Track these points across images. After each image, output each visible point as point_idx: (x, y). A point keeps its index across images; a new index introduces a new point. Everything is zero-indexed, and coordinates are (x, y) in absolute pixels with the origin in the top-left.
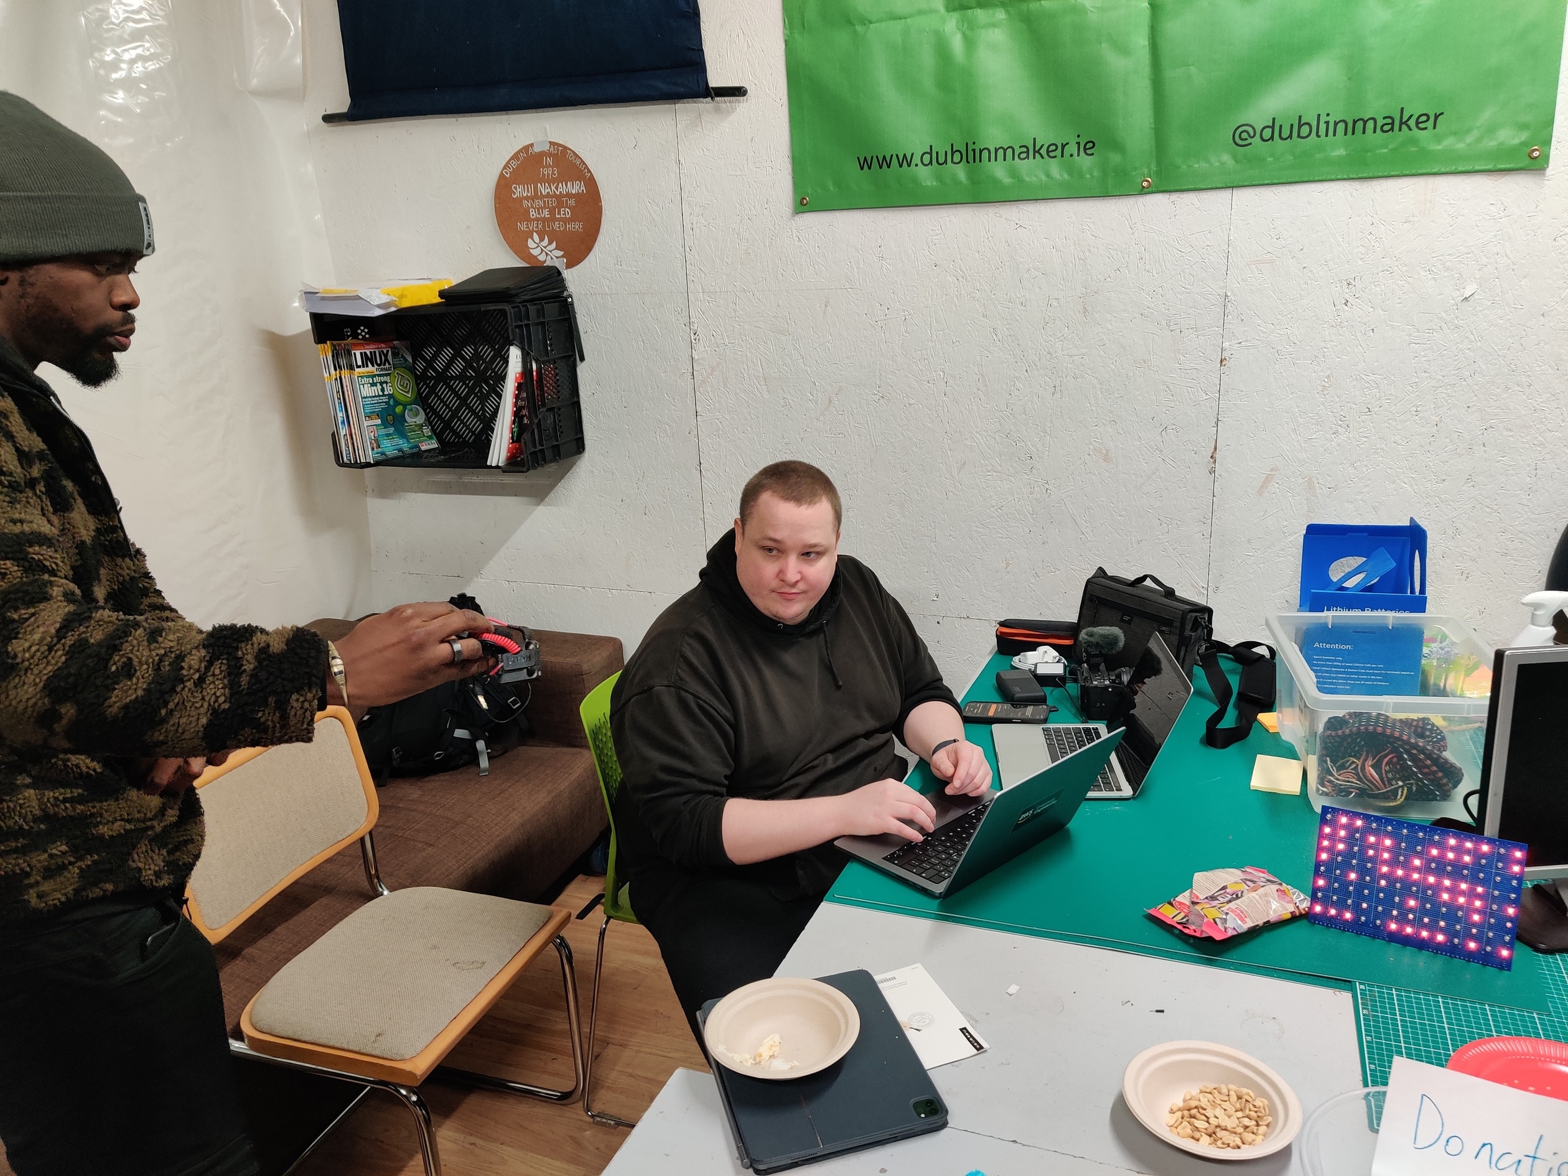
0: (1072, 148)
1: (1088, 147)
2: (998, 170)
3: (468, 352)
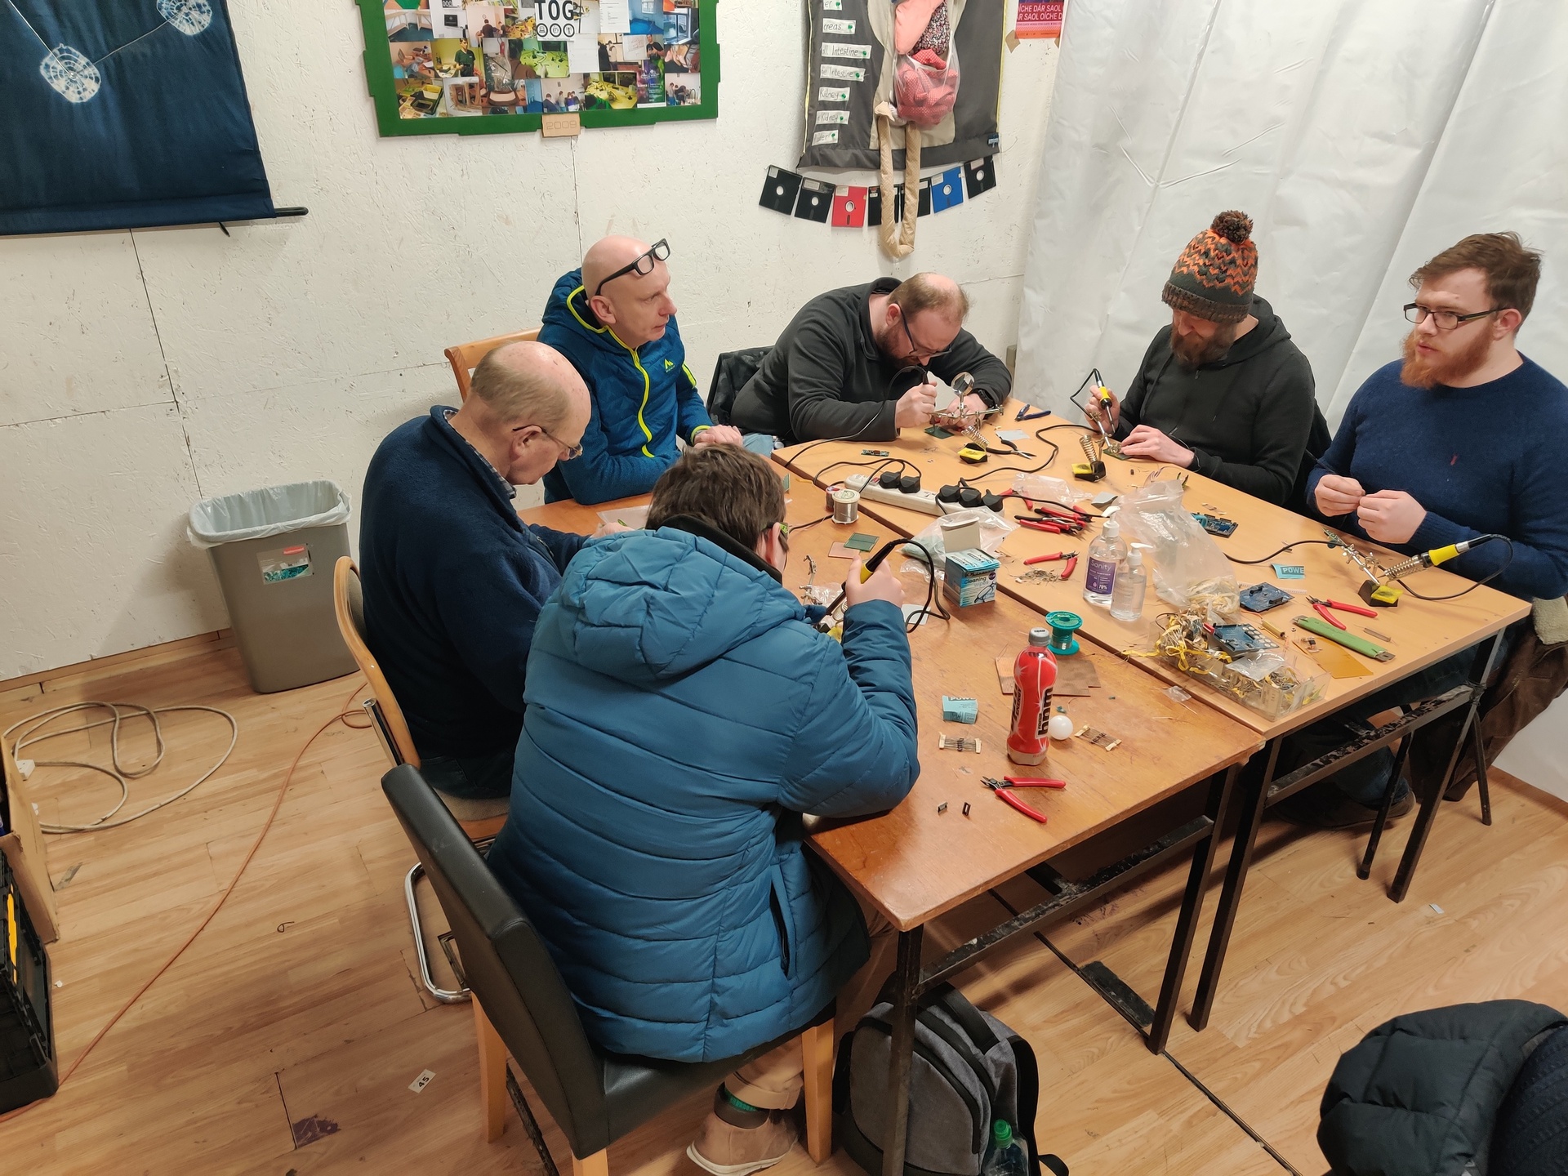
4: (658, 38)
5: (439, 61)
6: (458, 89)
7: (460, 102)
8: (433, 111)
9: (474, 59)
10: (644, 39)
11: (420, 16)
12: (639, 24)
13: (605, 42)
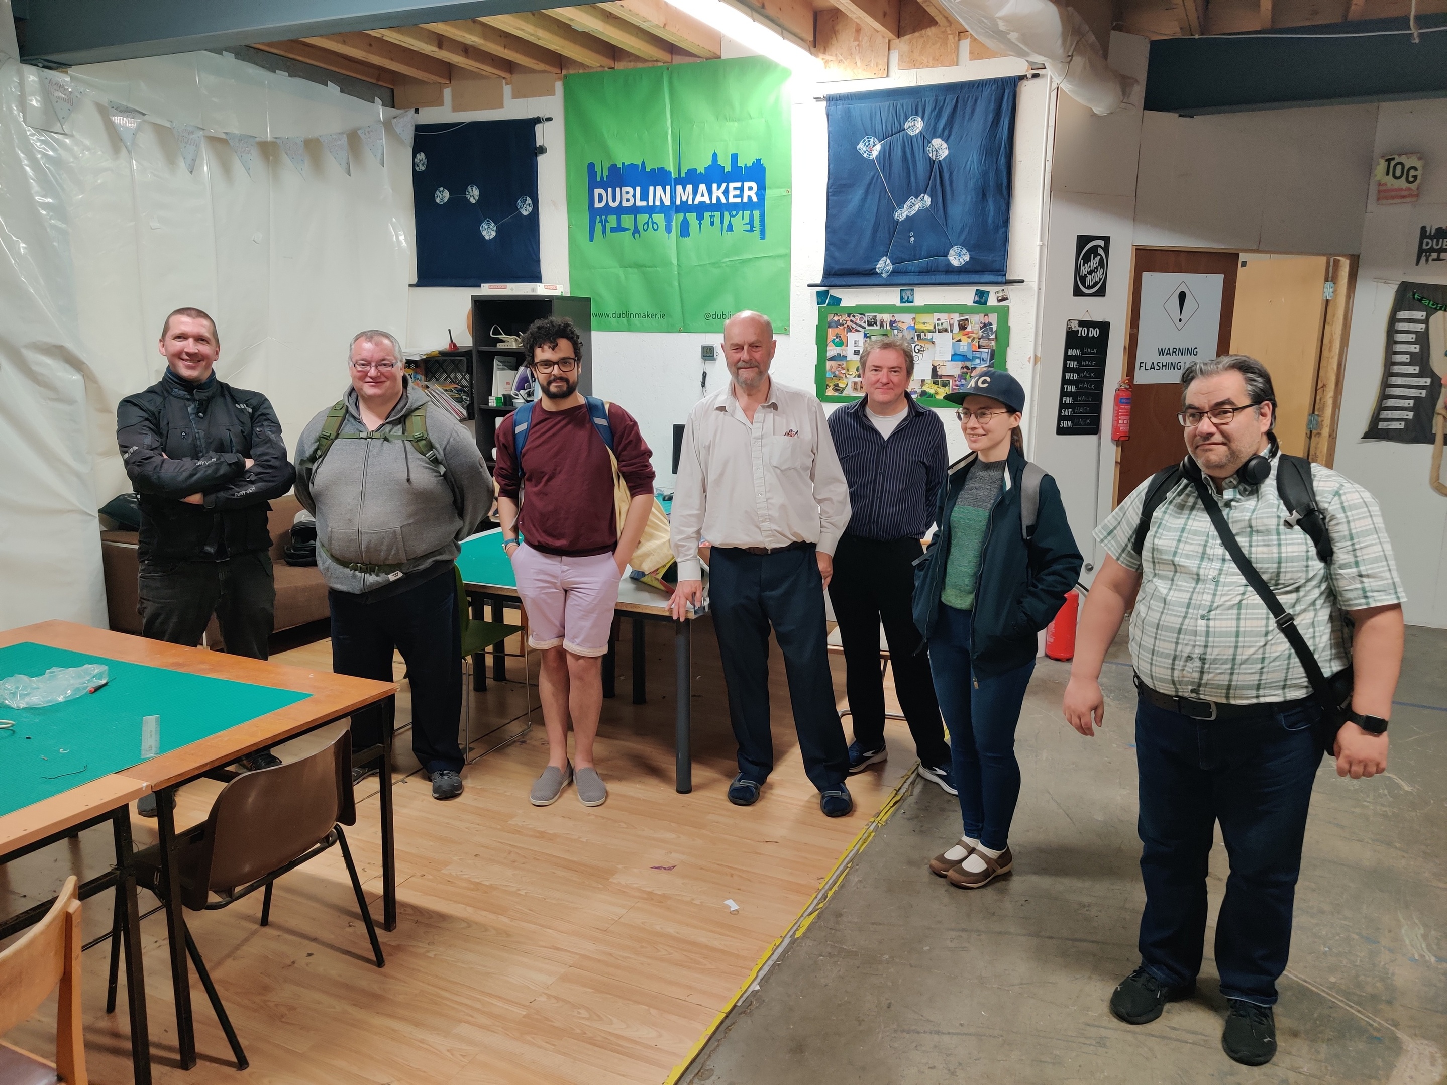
0: (658, 316)
1: (663, 316)
2: (636, 321)
3: (452, 376)
4: (968, 364)
5: (848, 370)
6: (855, 383)
7: (854, 389)
8: (842, 392)
10: (960, 364)
11: (843, 350)
12: (955, 356)
13: (936, 365)
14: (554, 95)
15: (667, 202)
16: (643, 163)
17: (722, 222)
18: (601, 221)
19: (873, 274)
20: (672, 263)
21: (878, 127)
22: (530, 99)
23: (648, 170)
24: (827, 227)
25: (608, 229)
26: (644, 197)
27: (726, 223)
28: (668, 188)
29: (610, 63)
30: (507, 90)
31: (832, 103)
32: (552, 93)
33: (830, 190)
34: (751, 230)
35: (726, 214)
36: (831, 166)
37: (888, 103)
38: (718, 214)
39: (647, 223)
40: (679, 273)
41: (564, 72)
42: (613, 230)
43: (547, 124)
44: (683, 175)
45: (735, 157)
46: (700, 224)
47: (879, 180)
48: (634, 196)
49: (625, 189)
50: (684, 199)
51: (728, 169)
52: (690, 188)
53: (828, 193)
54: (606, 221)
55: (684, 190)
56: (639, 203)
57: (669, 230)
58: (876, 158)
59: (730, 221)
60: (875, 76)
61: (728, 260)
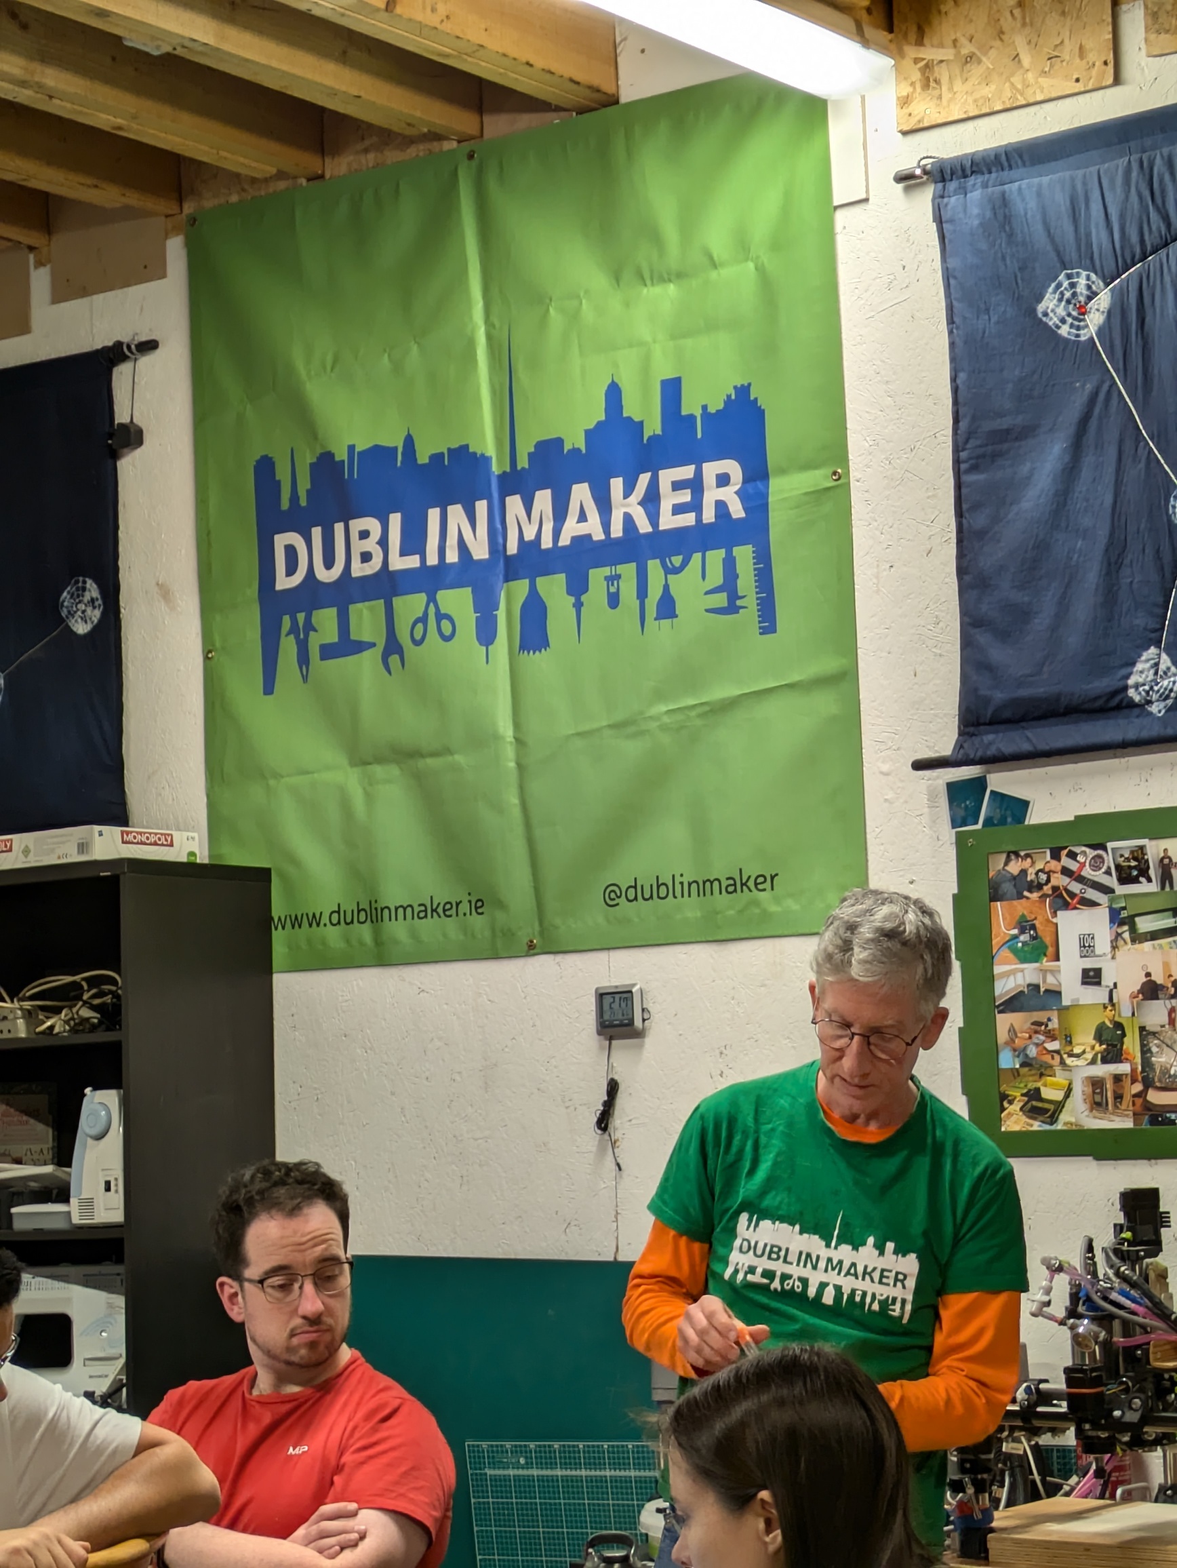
0: (465, 907)
1: (478, 906)
2: (399, 930)
5: (1069, 1040)
6: (1096, 1084)
7: (1097, 1105)
8: (1053, 1119)
9: (1124, 1035)
11: (1044, 972)
14: (163, 275)
15: (480, 551)
16: (409, 441)
17: (642, 593)
18: (294, 630)
19: (1119, 707)
20: (497, 737)
21: (1099, 236)
22: (98, 299)
23: (423, 458)
24: (961, 571)
25: (314, 652)
26: (414, 541)
27: (655, 593)
28: (481, 507)
29: (311, 162)
30: (40, 281)
31: (952, 186)
32: (154, 270)
33: (963, 455)
34: (732, 608)
35: (654, 567)
36: (962, 376)
37: (1122, 162)
38: (628, 571)
39: (423, 619)
40: (520, 766)
41: (189, 208)
42: (328, 652)
43: (145, 361)
44: (523, 462)
45: (672, 390)
46: (578, 605)
47: (1115, 401)
48: (383, 542)
49: (357, 525)
50: (530, 535)
51: (653, 426)
52: (543, 499)
53: (957, 462)
54: (309, 627)
55: (528, 506)
56: (398, 563)
57: (486, 634)
58: (1099, 333)
59: (666, 587)
60: (1079, 87)
61: (663, 708)
